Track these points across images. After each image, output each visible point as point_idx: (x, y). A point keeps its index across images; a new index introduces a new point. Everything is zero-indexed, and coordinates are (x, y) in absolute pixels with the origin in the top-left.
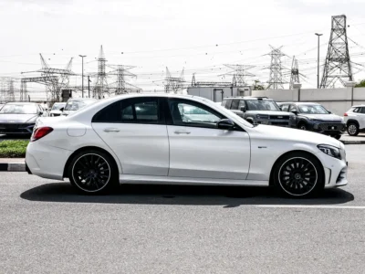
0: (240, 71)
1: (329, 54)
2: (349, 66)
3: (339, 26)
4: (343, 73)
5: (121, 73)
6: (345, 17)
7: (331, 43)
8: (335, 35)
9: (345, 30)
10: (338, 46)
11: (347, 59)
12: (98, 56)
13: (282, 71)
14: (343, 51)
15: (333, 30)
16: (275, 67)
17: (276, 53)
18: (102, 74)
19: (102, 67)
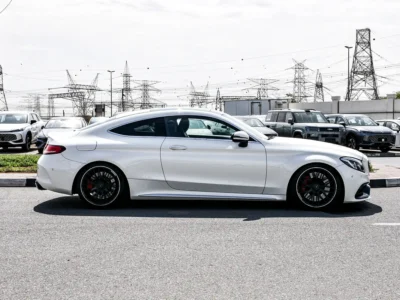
0: (263, 85)
1: (354, 67)
2: (374, 79)
3: (364, 39)
4: (368, 86)
5: (145, 88)
6: (369, 30)
7: (355, 57)
8: (359, 48)
9: (369, 43)
10: (362, 59)
11: (372, 72)
12: (123, 72)
13: (306, 85)
14: (368, 64)
15: (358, 43)
16: (299, 81)
17: (299, 67)
18: (128, 90)
19: (127, 83)
